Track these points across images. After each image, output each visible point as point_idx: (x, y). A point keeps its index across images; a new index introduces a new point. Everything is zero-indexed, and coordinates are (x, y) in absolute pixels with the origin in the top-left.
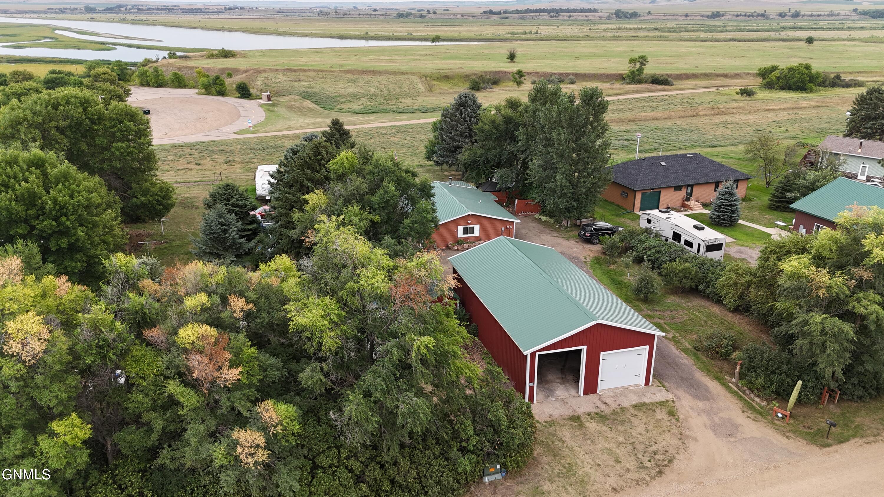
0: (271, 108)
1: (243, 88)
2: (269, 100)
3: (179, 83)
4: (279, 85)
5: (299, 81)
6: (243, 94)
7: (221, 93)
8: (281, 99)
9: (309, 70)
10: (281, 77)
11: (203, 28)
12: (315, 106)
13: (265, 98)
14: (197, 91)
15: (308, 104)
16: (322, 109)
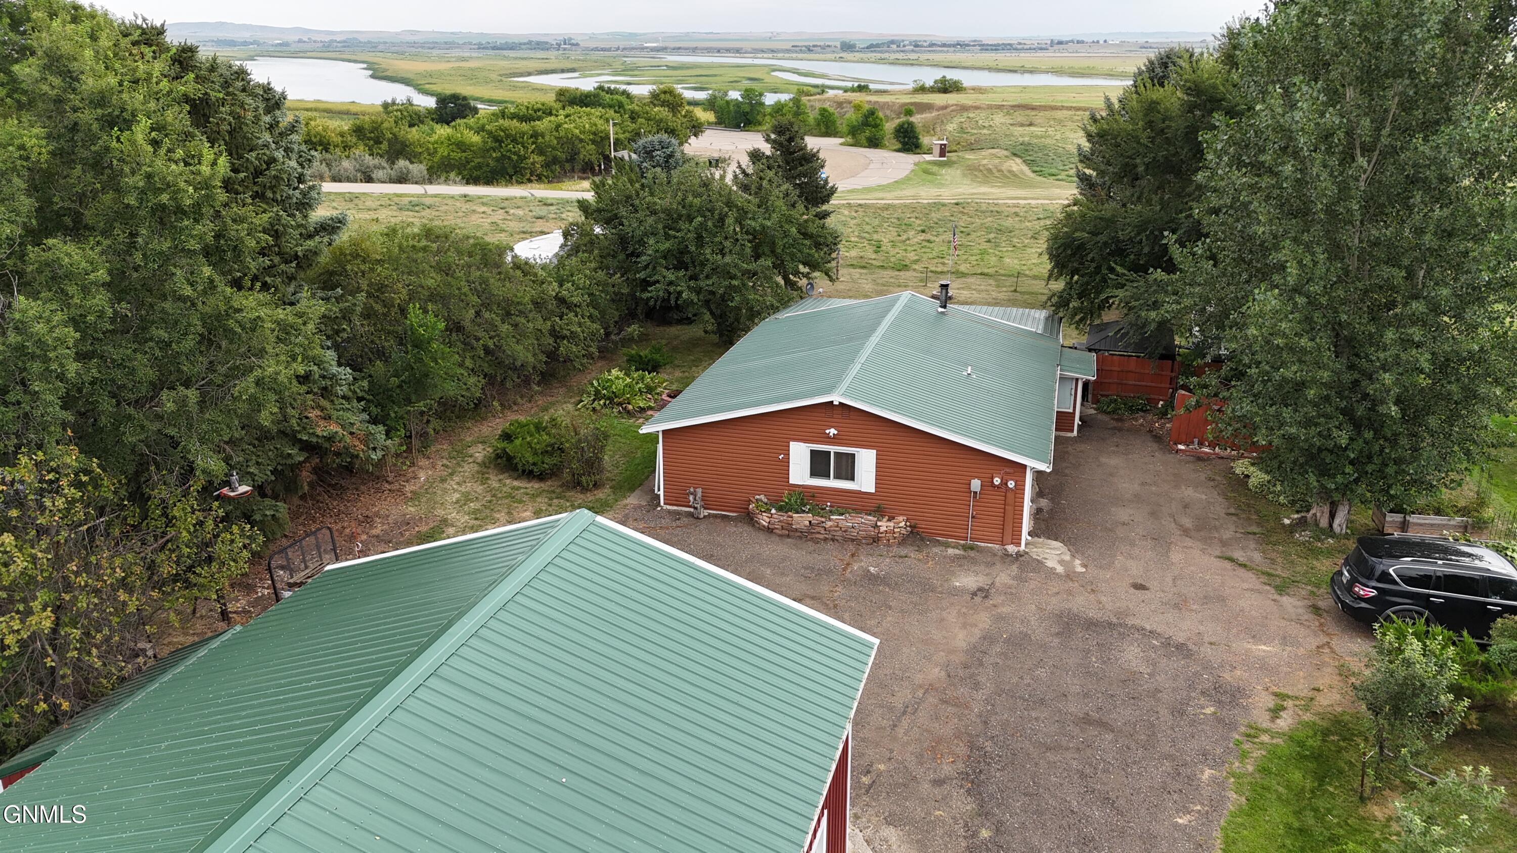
0: (935, 169)
1: (906, 131)
2: (942, 154)
3: (827, 127)
4: (985, 131)
5: (1031, 125)
6: (904, 144)
7: (874, 143)
8: (970, 156)
9: (1062, 108)
10: (999, 119)
11: (990, 69)
12: (1025, 168)
13: (937, 150)
14: (842, 140)
15: (1016, 165)
16: (1032, 175)
